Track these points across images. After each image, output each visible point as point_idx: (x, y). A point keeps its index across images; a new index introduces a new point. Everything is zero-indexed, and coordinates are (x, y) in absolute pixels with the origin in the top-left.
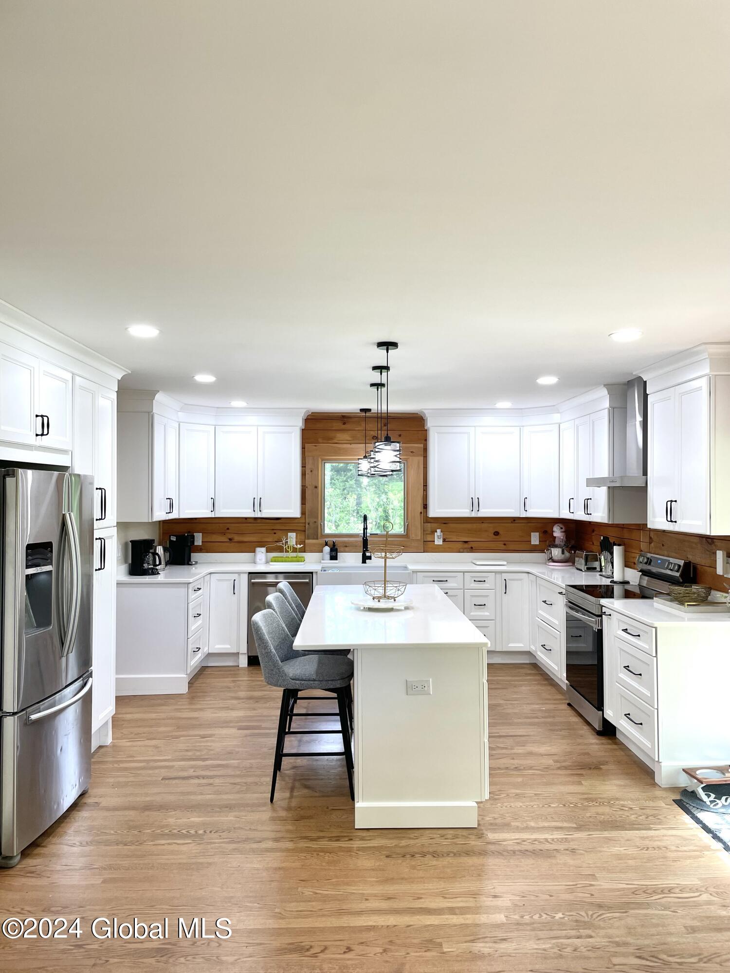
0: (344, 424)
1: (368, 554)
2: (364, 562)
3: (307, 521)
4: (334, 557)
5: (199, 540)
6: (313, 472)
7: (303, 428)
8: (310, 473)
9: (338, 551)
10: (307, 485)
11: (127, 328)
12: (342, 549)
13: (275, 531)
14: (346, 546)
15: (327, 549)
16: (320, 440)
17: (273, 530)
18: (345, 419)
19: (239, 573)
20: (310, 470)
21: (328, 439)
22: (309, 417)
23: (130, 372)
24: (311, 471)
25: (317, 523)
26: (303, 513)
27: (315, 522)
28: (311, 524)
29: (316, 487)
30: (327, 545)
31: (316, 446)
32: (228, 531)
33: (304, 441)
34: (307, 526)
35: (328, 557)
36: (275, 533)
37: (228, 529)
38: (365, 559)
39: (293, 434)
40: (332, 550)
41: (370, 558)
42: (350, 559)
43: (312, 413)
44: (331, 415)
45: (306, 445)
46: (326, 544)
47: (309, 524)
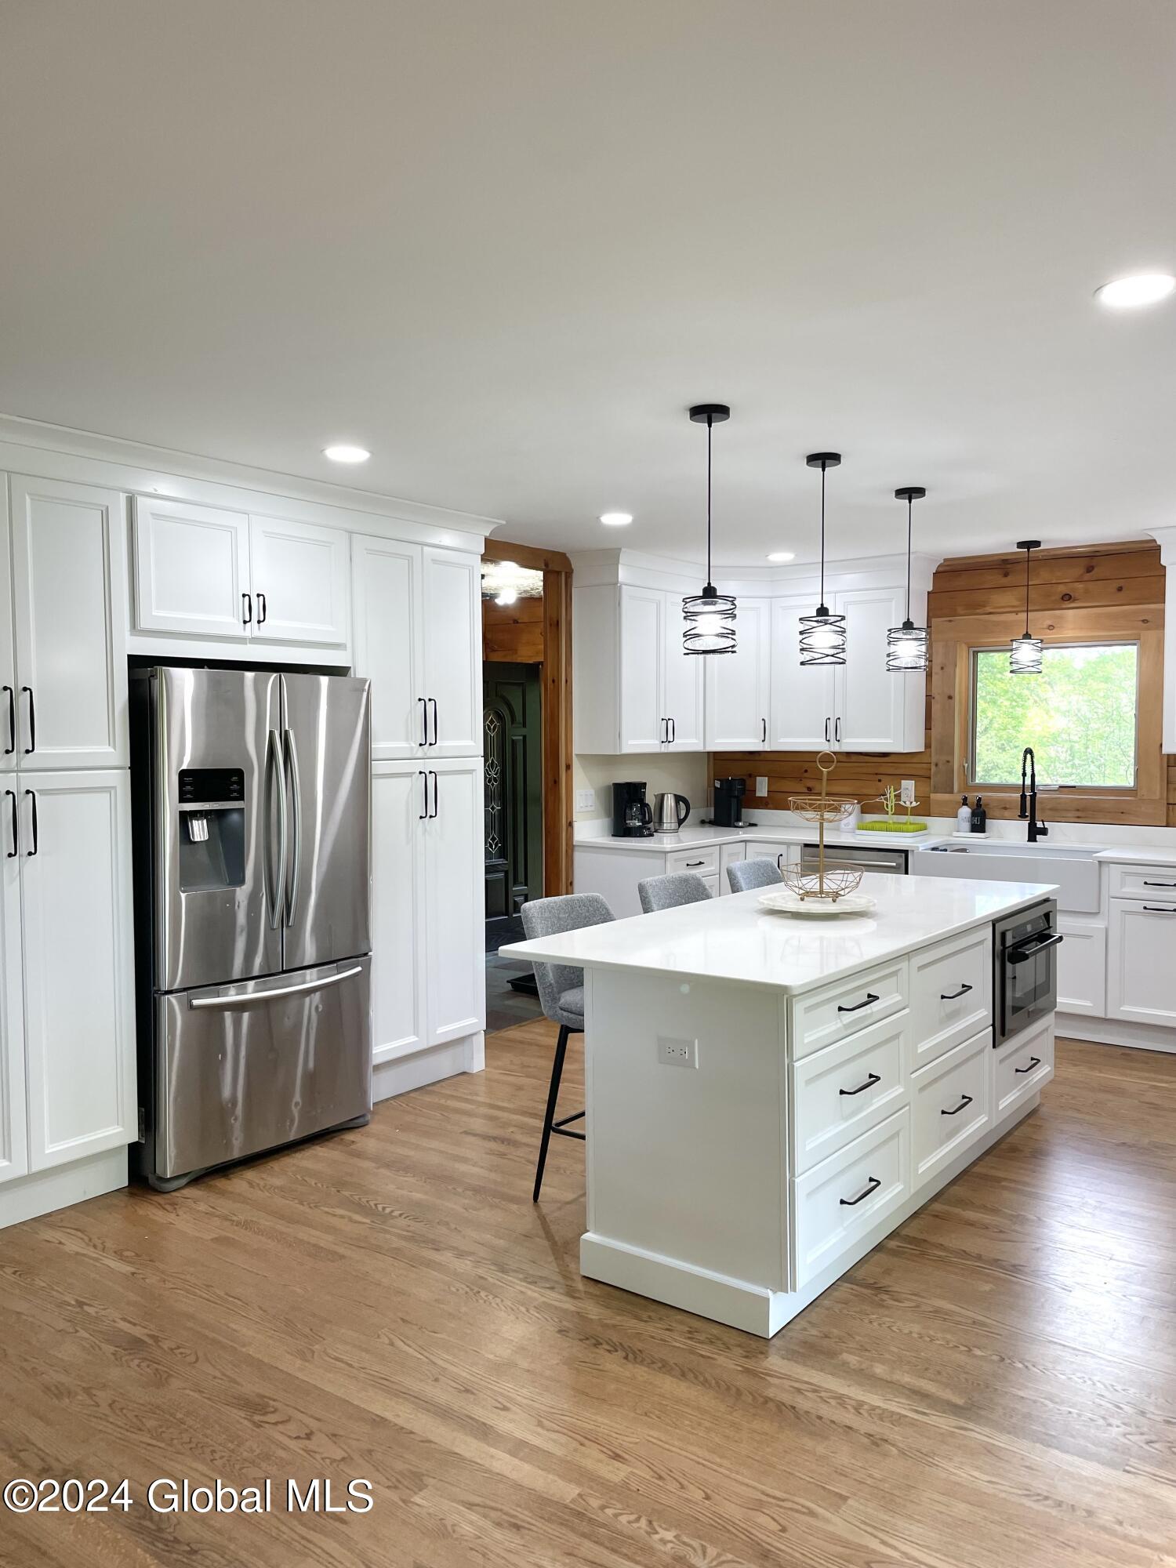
0: (1006, 575)
1: (1039, 825)
2: (1032, 838)
3: (934, 759)
4: (978, 826)
5: (762, 788)
6: (945, 669)
7: (931, 589)
8: (940, 672)
9: (988, 816)
10: (934, 692)
11: (323, 450)
12: (997, 813)
13: (880, 777)
14: (1005, 808)
15: (965, 812)
16: (960, 610)
17: (876, 774)
18: (1009, 566)
19: (788, 844)
20: (939, 667)
21: (974, 607)
22: (941, 569)
23: (504, 522)
24: (942, 668)
25: (950, 764)
26: (928, 745)
27: (948, 762)
28: (940, 765)
29: (950, 697)
30: (967, 805)
31: (950, 621)
32: (806, 775)
33: (931, 614)
34: (933, 768)
35: (967, 826)
36: (880, 781)
37: (806, 771)
38: (1034, 833)
39: (894, 602)
40: (974, 814)
41: (1044, 832)
42: (1010, 832)
43: (945, 560)
44: (979, 560)
45: (933, 620)
46: (965, 802)
47: (936, 765)
